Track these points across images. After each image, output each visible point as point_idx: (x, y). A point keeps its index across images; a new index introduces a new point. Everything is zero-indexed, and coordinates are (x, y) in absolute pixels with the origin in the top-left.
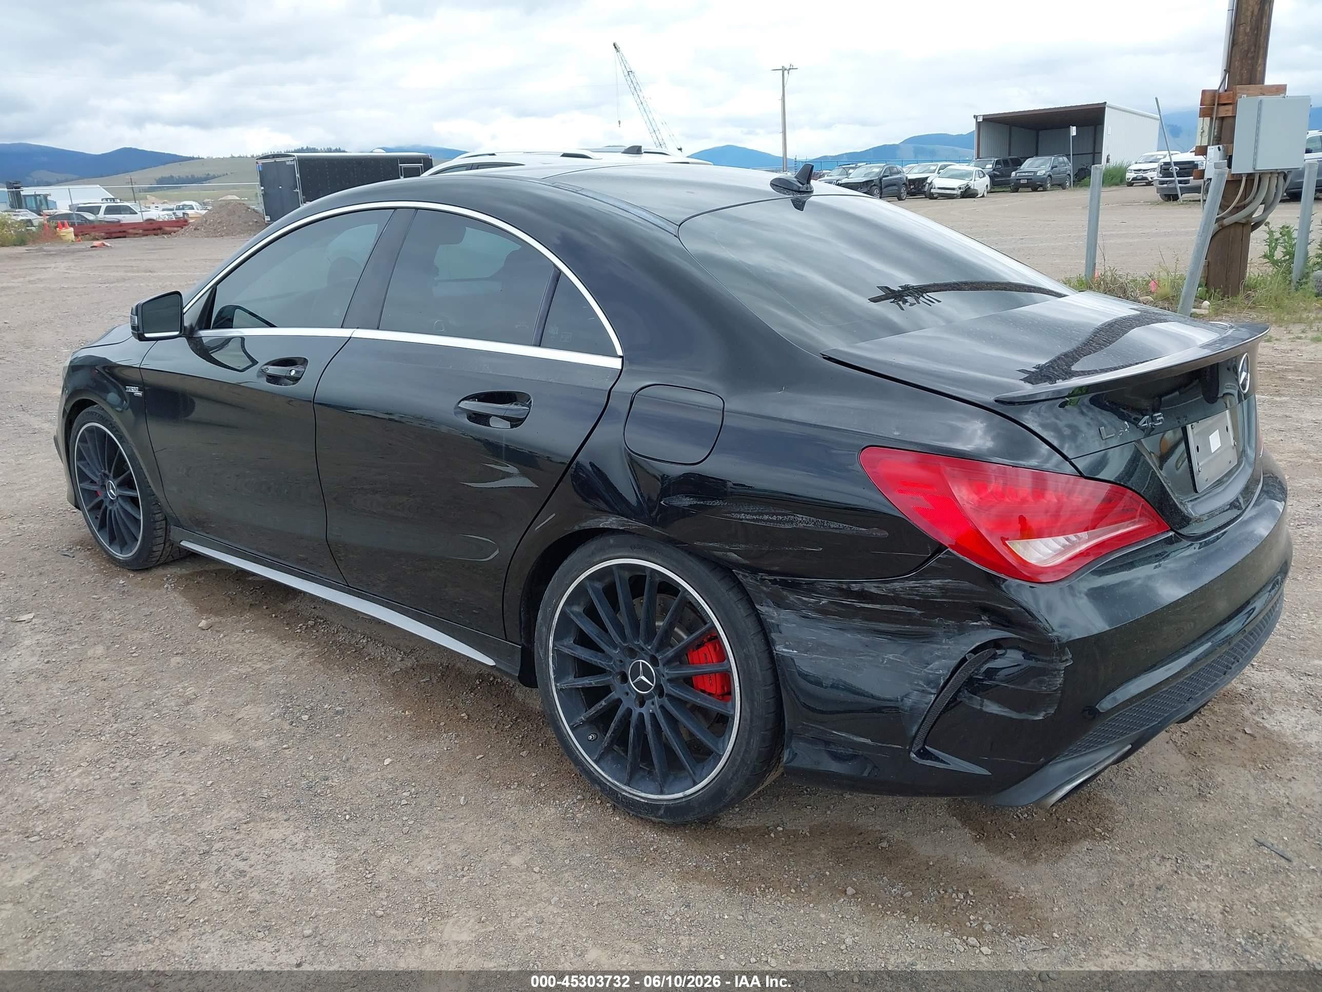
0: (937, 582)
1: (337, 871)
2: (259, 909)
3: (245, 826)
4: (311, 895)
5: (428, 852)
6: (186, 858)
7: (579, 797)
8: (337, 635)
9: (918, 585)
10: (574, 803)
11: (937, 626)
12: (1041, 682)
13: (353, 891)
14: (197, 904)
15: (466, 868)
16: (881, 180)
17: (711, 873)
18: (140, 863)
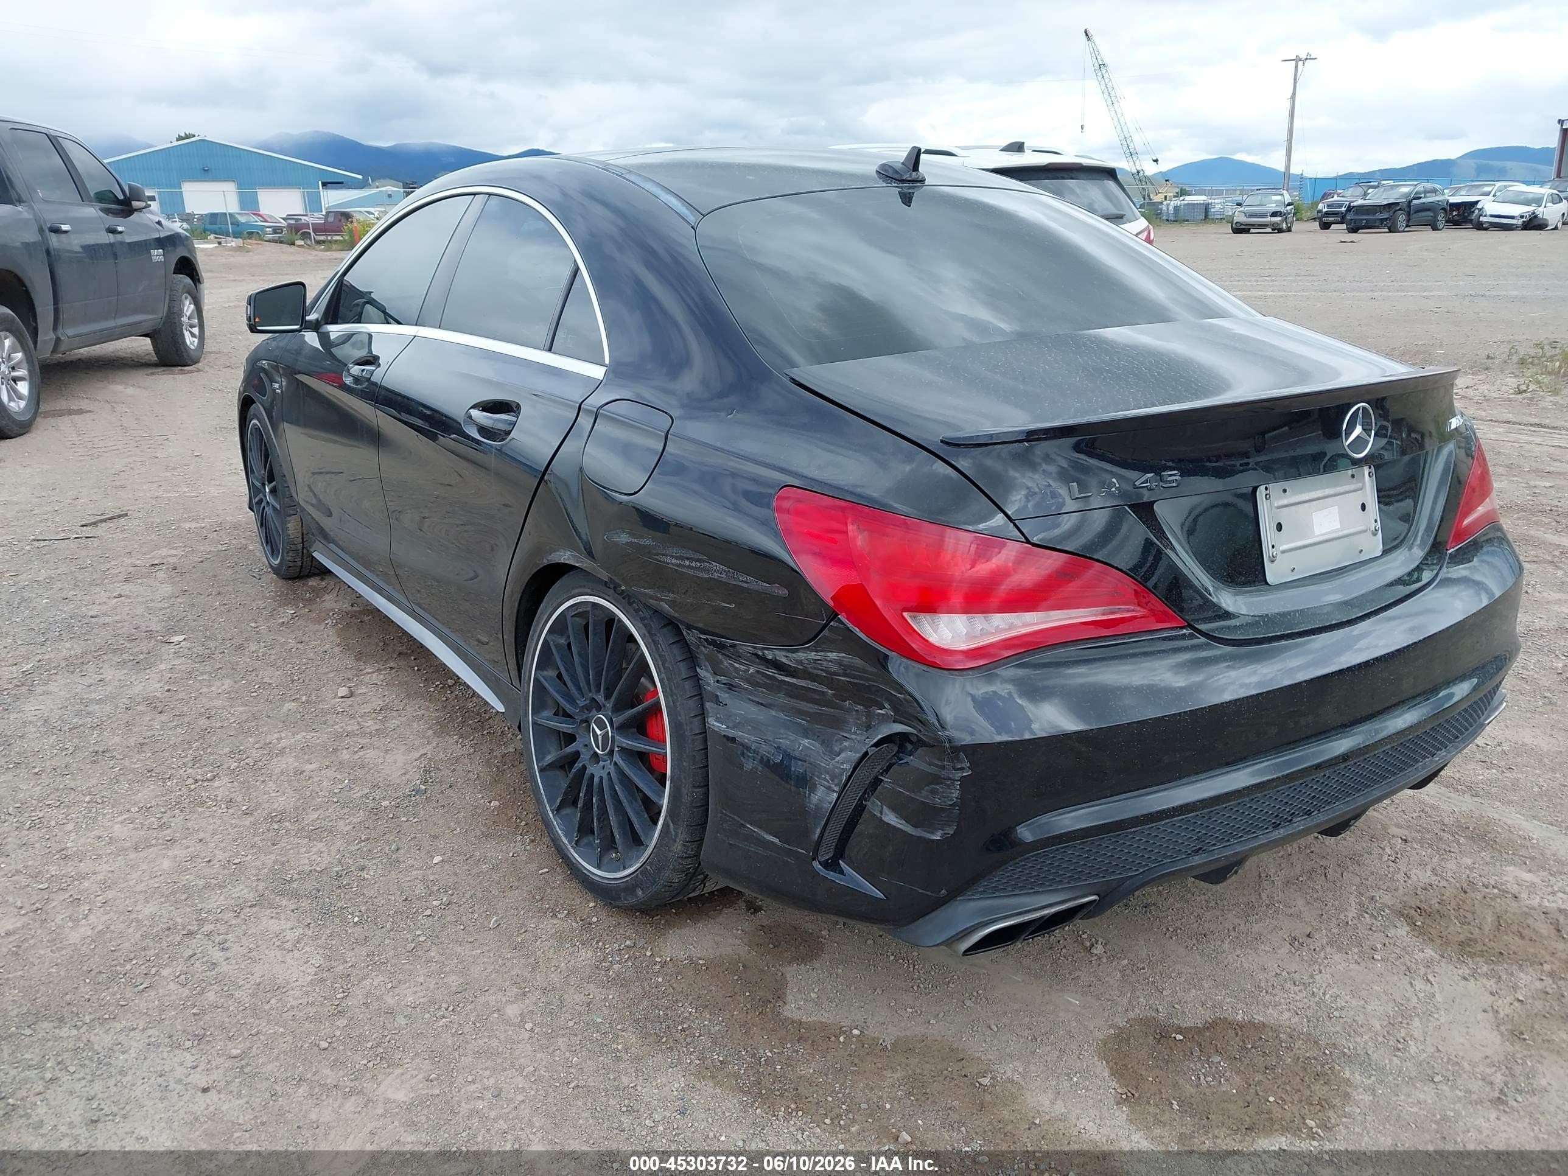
0: (832, 655)
1: (311, 983)
2: (204, 1014)
3: (248, 910)
4: (267, 1007)
5: (421, 979)
6: (167, 936)
7: (628, 942)
8: (469, 700)
9: (819, 658)
10: (620, 950)
11: (848, 711)
12: (934, 792)
13: (312, 1011)
14: (147, 992)
15: (451, 1008)
16: (1410, 202)
17: (736, 1076)
18: (121, 933)
